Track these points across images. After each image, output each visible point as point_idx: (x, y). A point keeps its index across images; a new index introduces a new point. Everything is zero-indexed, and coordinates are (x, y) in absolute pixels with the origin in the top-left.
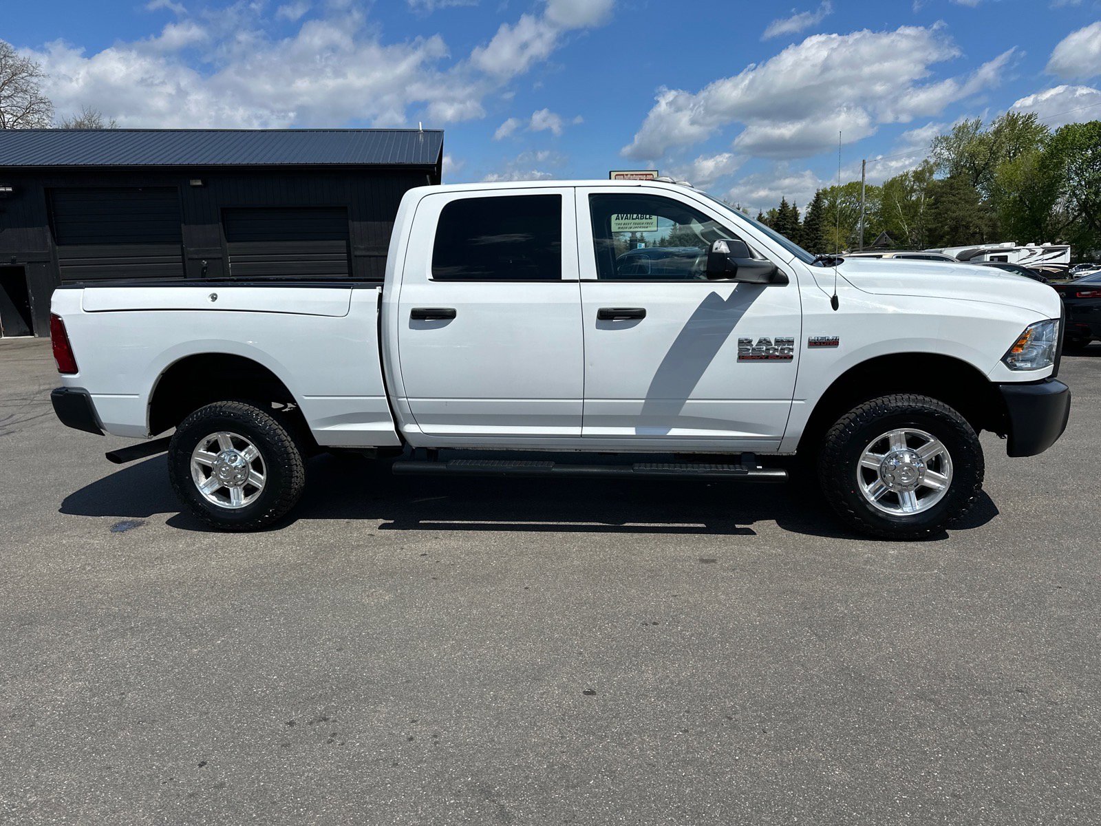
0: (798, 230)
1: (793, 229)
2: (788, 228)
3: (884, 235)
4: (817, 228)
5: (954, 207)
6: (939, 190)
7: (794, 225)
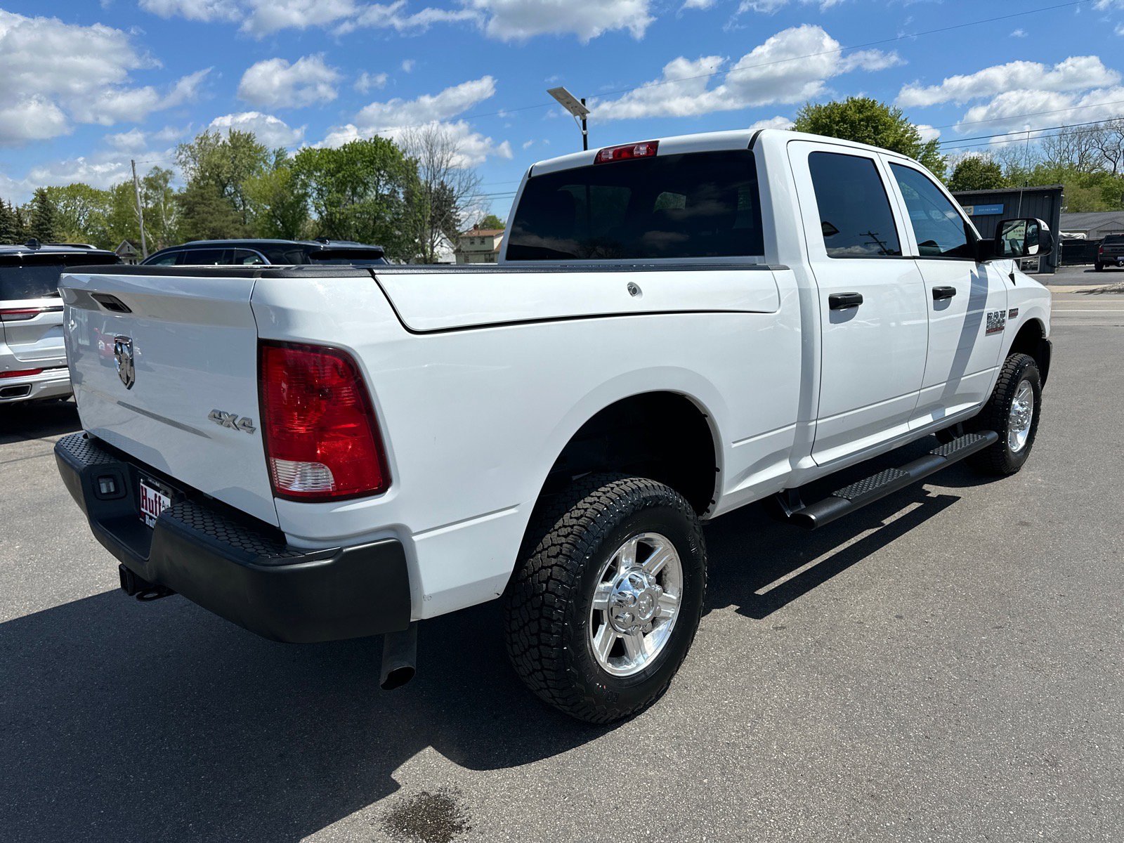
0: (26, 235)
1: (18, 234)
2: (12, 233)
3: (125, 244)
4: (50, 234)
5: (210, 218)
6: (191, 199)
7: (20, 230)
